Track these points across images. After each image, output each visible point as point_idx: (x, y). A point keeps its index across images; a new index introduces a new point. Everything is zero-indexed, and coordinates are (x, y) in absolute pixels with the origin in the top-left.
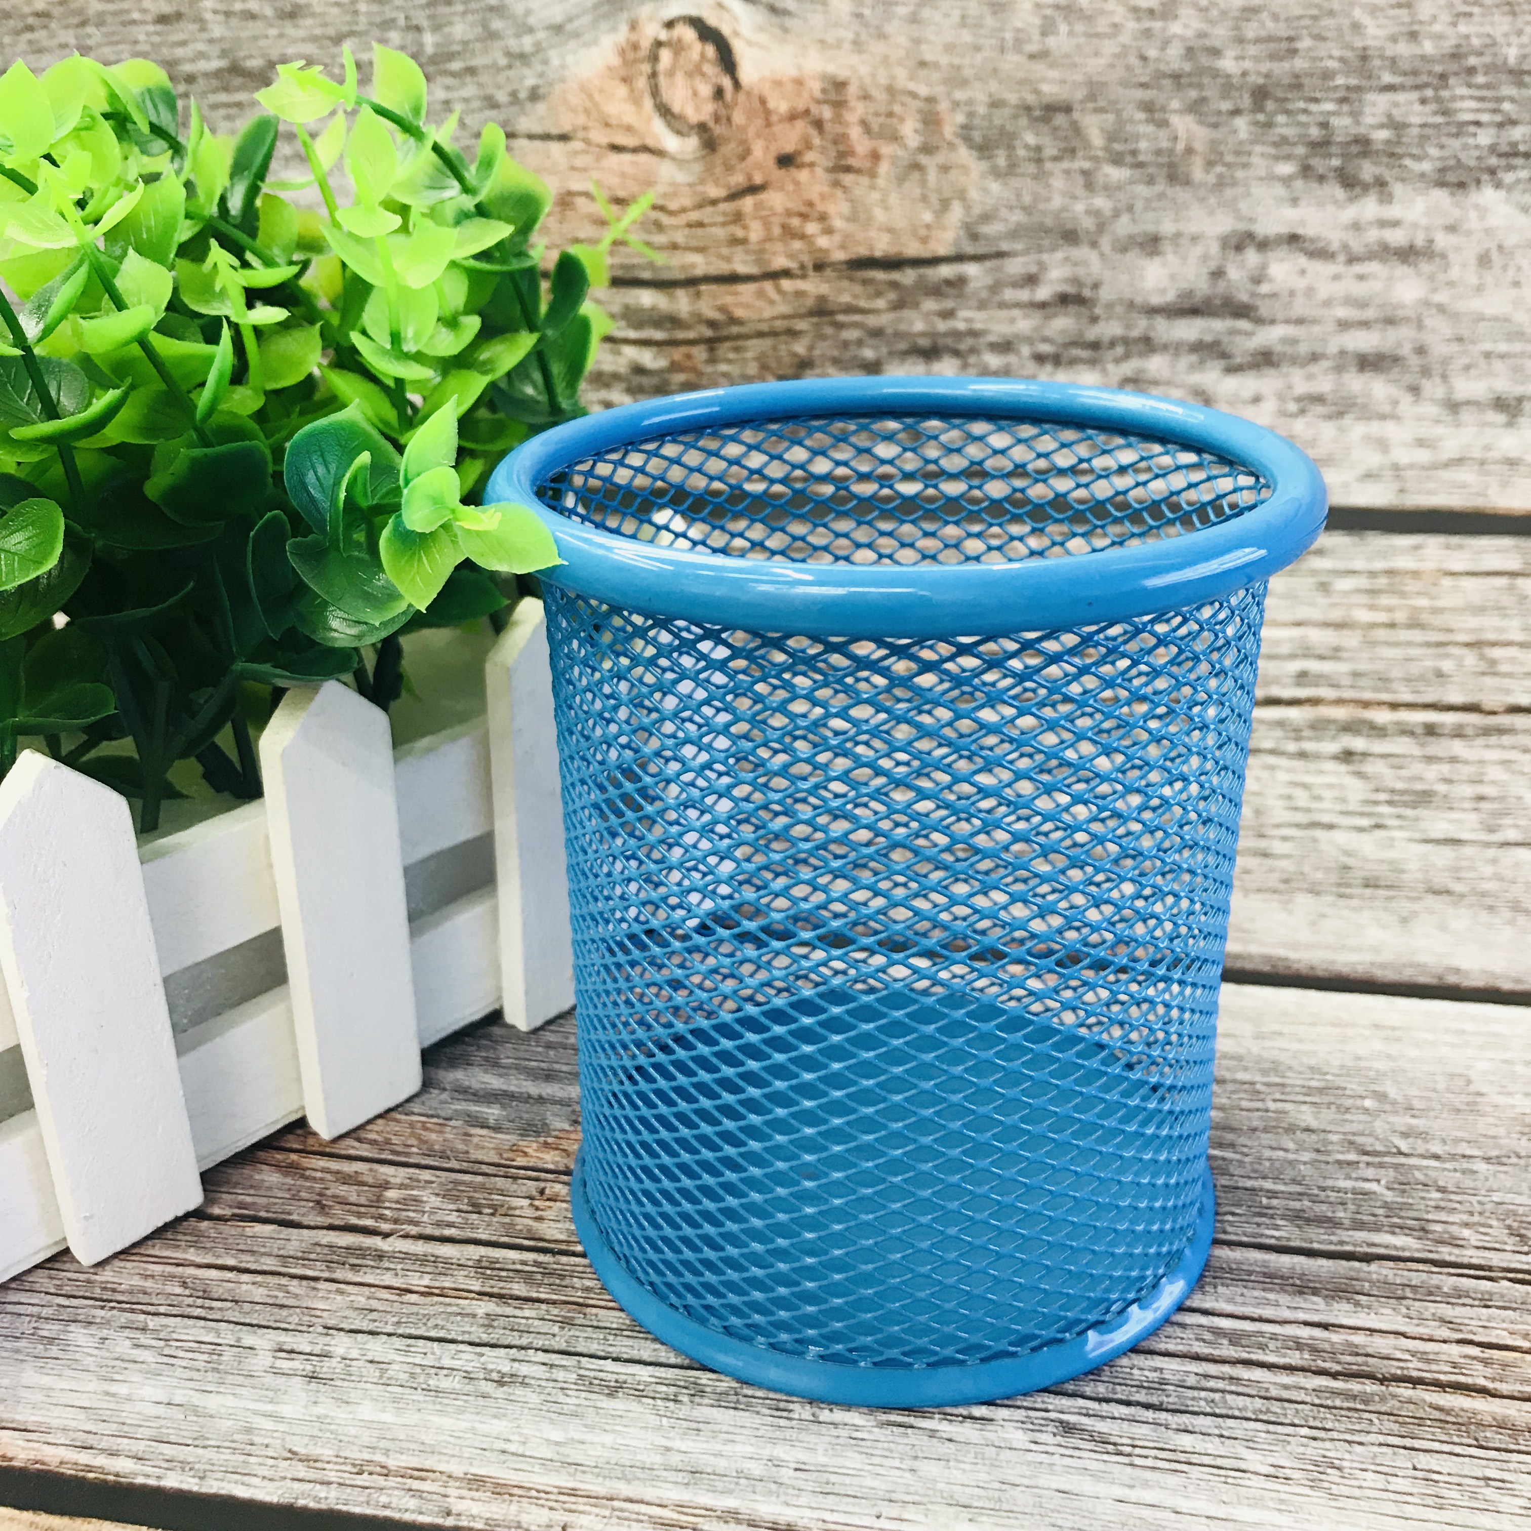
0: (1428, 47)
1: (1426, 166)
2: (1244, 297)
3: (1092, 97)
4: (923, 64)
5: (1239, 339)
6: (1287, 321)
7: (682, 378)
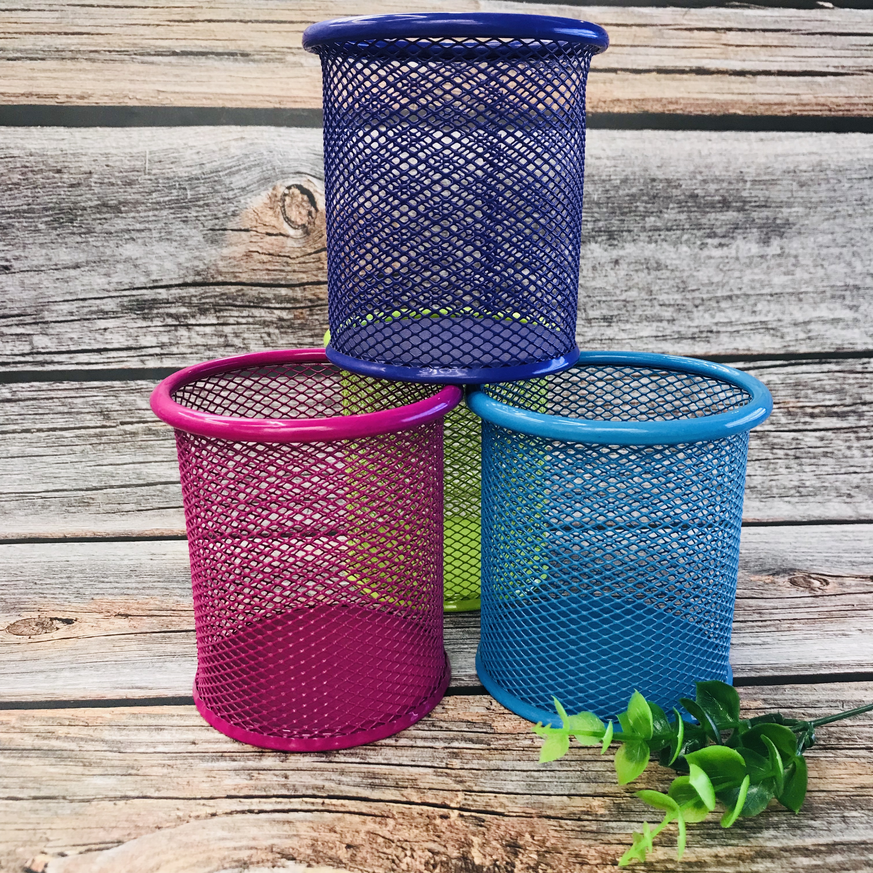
7: (299, 321)
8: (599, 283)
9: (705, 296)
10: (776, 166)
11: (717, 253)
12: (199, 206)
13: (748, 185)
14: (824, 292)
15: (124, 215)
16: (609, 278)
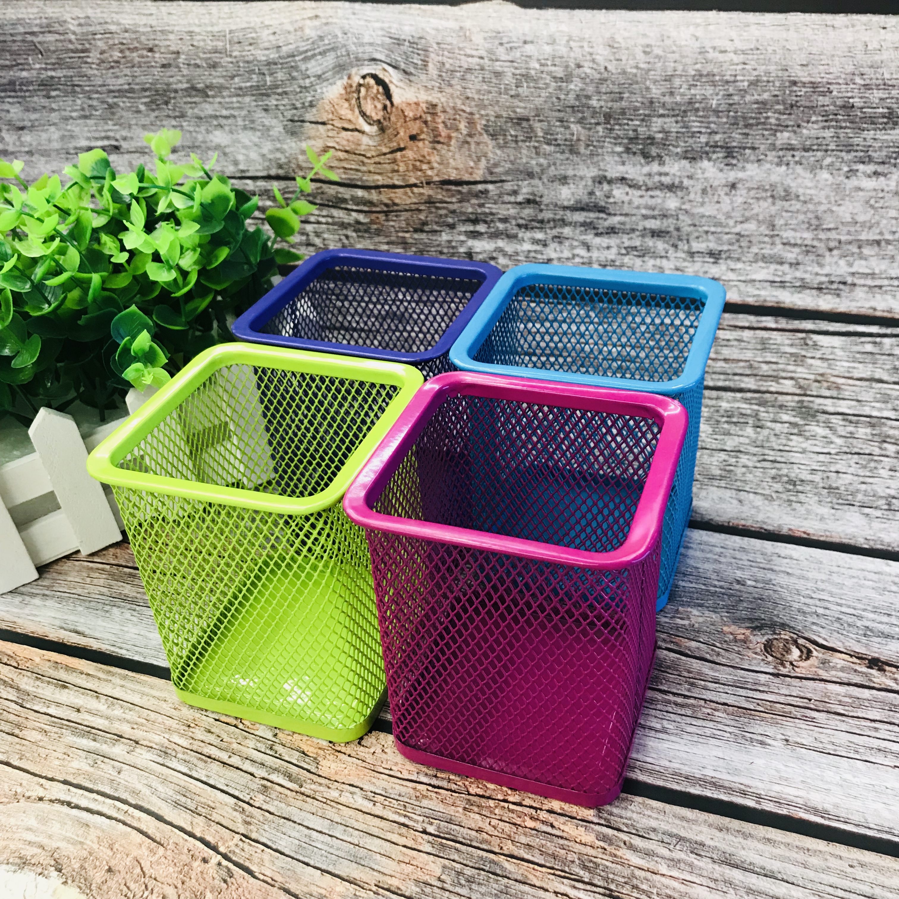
0: (678, 99)
1: (679, 150)
2: (602, 204)
3: (537, 115)
4: (468, 98)
5: (600, 221)
6: (621, 215)
7: (375, 226)
8: (709, 210)
9: (843, 238)
11: (870, 184)
12: (278, 94)
15: (211, 100)
16: (722, 205)
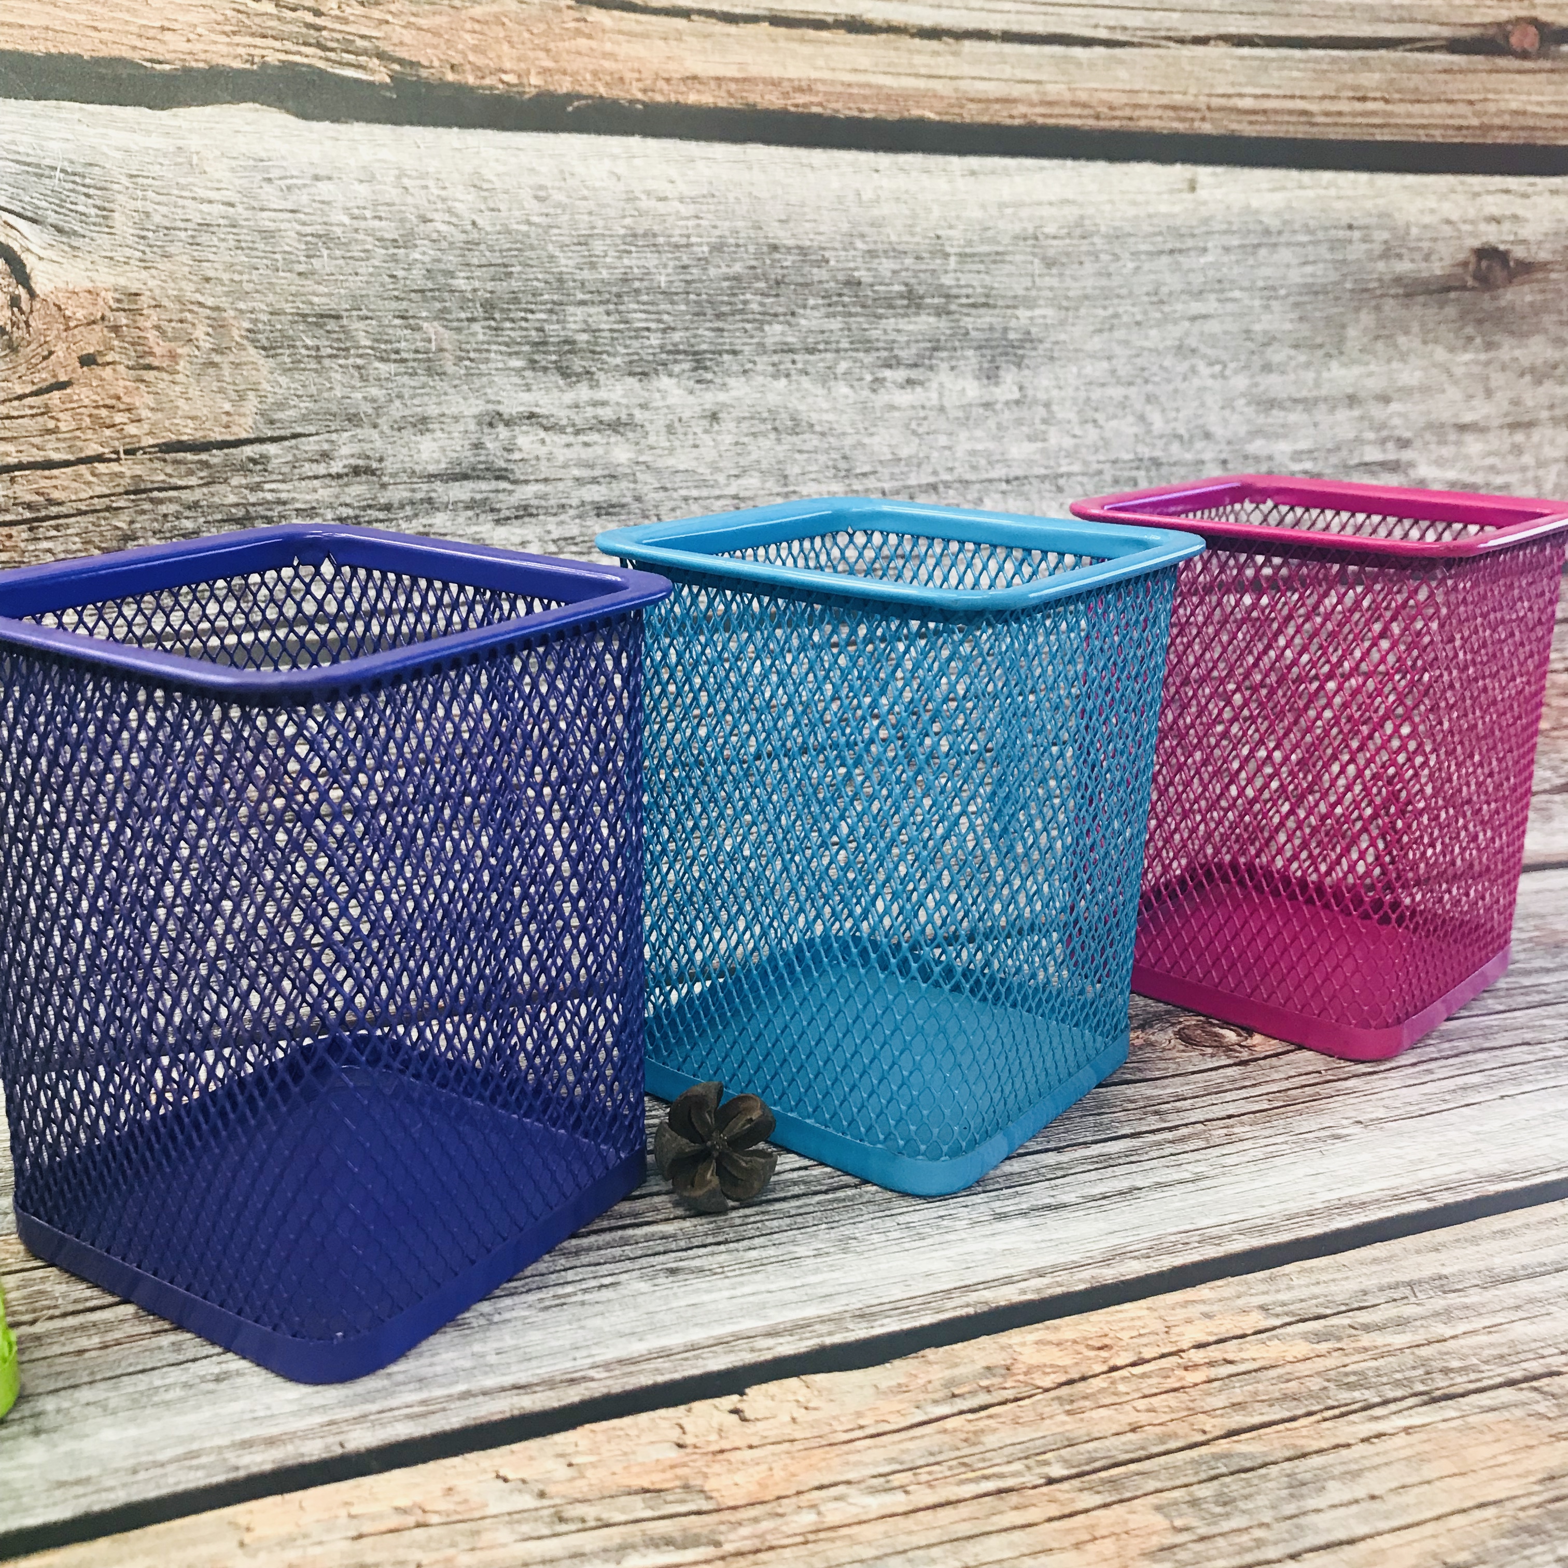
0: (605, 274)
2: (500, 463)
3: (355, 308)
4: (207, 279)
5: (502, 496)
6: (537, 481)
8: (683, 460)
9: (887, 486)
10: (1001, 225)
11: (904, 398)
13: (953, 262)
14: (1100, 472)
16: (702, 450)
